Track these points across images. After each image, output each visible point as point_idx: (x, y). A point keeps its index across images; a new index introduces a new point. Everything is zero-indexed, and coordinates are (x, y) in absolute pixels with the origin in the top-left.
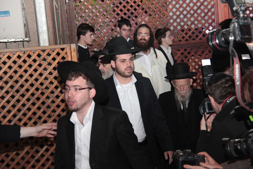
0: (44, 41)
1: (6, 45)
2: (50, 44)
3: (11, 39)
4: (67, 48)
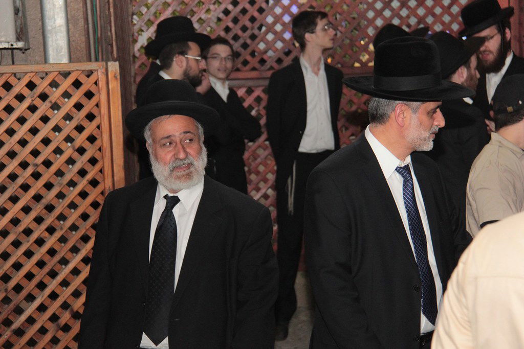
0: (58, 51)
4: (97, 70)
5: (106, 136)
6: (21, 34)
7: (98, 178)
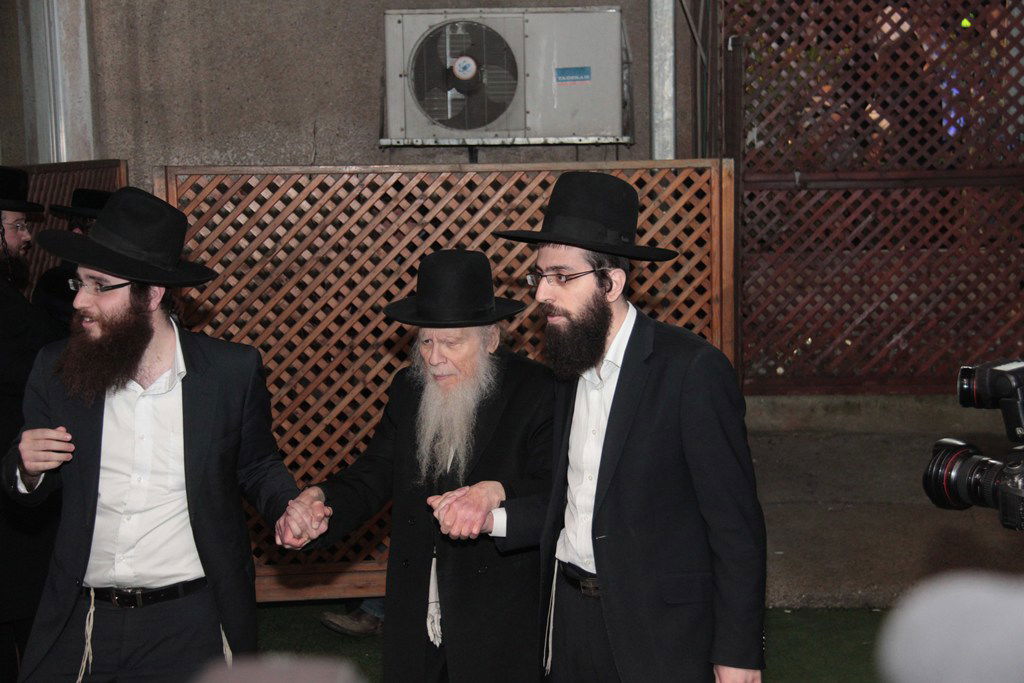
0: (664, 146)
1: (577, 153)
2: (677, 157)
3: (586, 137)
4: (710, 168)
5: (716, 240)
6: (627, 128)
7: (706, 285)
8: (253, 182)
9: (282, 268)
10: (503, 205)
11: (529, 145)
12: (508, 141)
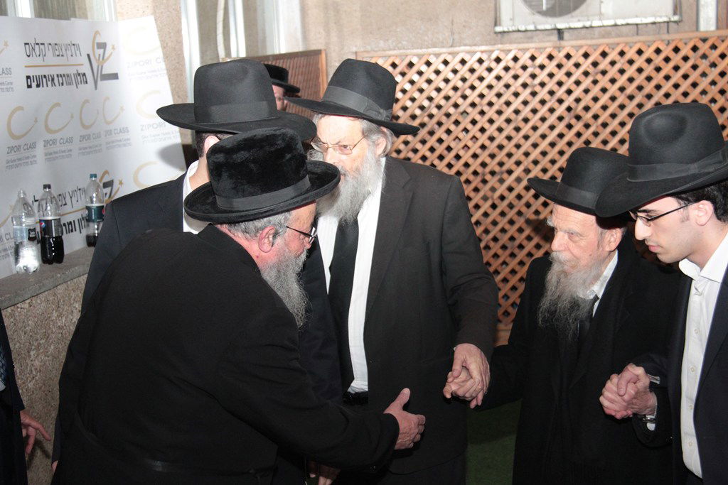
0: (708, 21)
1: (638, 31)
2: (718, 28)
3: (646, 17)
6: (677, 9)
8: (414, 60)
9: (435, 120)
10: (591, 70)
11: (604, 26)
12: (588, 24)
